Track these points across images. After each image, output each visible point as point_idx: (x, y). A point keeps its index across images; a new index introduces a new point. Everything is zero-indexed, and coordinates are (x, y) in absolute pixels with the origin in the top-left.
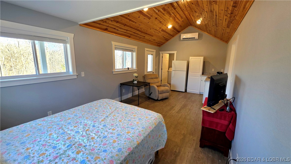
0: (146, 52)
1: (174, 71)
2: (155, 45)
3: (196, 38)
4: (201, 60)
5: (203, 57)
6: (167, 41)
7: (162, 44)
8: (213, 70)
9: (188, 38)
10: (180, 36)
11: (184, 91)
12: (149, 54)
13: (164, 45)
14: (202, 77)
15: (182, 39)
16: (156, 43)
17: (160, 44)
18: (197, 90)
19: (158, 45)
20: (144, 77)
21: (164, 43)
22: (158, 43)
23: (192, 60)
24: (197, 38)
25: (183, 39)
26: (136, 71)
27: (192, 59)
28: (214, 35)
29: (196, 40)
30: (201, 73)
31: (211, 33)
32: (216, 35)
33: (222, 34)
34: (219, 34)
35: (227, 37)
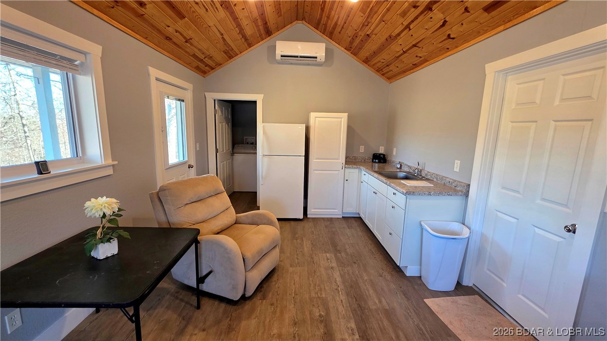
0: (154, 86)
1: (266, 159)
2: (188, 64)
3: (318, 59)
4: (341, 122)
5: (346, 114)
6: (231, 57)
7: (213, 69)
8: (362, 149)
9: (297, 57)
10: (273, 48)
11: (301, 217)
12: (168, 97)
13: (219, 72)
14: (346, 169)
15: (278, 57)
16: (194, 56)
17: (207, 65)
18: (335, 209)
19: (198, 69)
20: (159, 198)
21: (219, 65)
22: (201, 61)
23: (317, 122)
24: (323, 60)
25: (282, 56)
26: (110, 171)
27: (317, 119)
28: (368, 54)
29: (320, 65)
30: (342, 159)
31: (360, 49)
32: (375, 53)
33: (415, 46)
34: (396, 48)
35: (417, 61)
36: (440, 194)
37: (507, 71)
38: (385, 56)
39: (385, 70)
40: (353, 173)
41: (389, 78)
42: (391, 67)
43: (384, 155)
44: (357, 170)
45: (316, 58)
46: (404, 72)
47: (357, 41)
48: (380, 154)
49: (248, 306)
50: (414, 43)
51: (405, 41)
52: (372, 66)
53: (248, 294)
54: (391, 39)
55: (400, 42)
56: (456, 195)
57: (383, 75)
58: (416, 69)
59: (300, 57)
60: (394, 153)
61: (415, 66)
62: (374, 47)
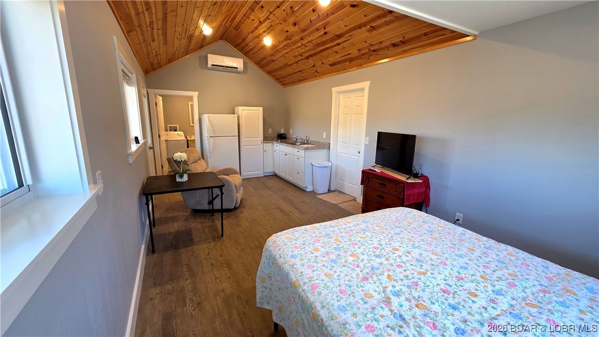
3: (239, 70)
4: (258, 113)
5: (262, 108)
6: (170, 62)
7: (154, 70)
8: (271, 131)
9: (224, 67)
10: (206, 59)
14: (264, 144)
15: (210, 66)
18: (258, 171)
21: (161, 67)
22: (153, 65)
23: (243, 114)
24: (242, 70)
25: (212, 65)
27: (241, 110)
28: (271, 69)
29: (239, 73)
30: (261, 138)
31: (266, 66)
32: (276, 70)
33: (300, 71)
34: (289, 70)
35: (301, 78)
36: (319, 149)
37: (340, 93)
38: (282, 73)
39: (281, 80)
40: (268, 146)
41: (283, 85)
42: (285, 79)
43: (284, 134)
44: (271, 144)
45: (237, 68)
46: (294, 83)
47: (265, 61)
48: (282, 134)
49: (238, 211)
50: (300, 70)
51: (295, 68)
52: (274, 76)
53: (238, 206)
54: (287, 65)
55: (292, 67)
56: (325, 148)
57: (280, 82)
58: (300, 83)
59: (226, 67)
60: (291, 133)
61: (300, 81)
62: (276, 67)
